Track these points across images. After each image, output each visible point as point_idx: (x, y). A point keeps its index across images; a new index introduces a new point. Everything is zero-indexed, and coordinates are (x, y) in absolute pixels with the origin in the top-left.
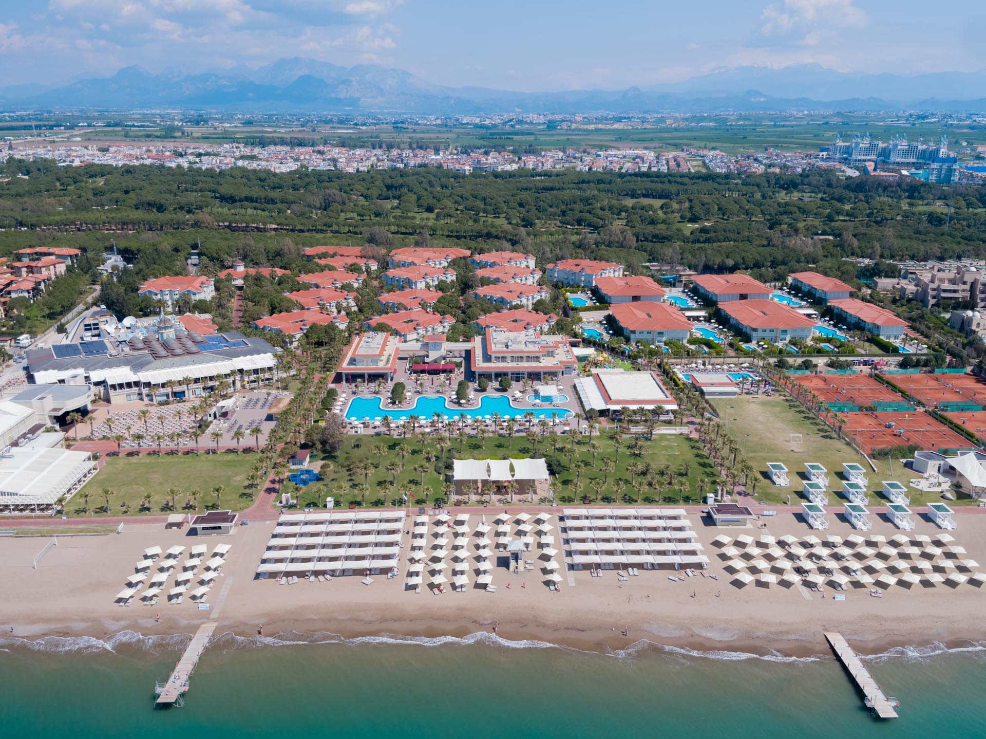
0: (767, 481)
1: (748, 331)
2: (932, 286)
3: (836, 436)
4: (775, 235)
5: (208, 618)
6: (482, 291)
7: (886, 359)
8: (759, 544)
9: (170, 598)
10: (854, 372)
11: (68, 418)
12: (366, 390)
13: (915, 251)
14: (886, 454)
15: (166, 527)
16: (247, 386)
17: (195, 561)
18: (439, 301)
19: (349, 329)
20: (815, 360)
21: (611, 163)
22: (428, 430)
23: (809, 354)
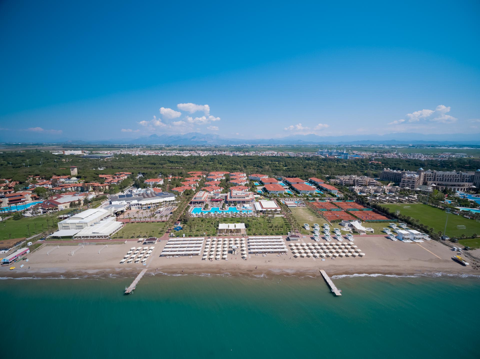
0: (304, 229)
1: (299, 191)
2: (344, 181)
3: (321, 217)
4: (305, 169)
5: (145, 268)
6: (231, 181)
7: (333, 198)
8: (302, 246)
9: (135, 262)
10: (326, 201)
11: (118, 213)
12: (198, 206)
13: (339, 174)
14: (335, 221)
15: (138, 242)
16: (167, 205)
17: (144, 251)
18: (220, 184)
19: (196, 191)
20: (316, 198)
21: (266, 154)
22: (213, 216)
23: (314, 197)
